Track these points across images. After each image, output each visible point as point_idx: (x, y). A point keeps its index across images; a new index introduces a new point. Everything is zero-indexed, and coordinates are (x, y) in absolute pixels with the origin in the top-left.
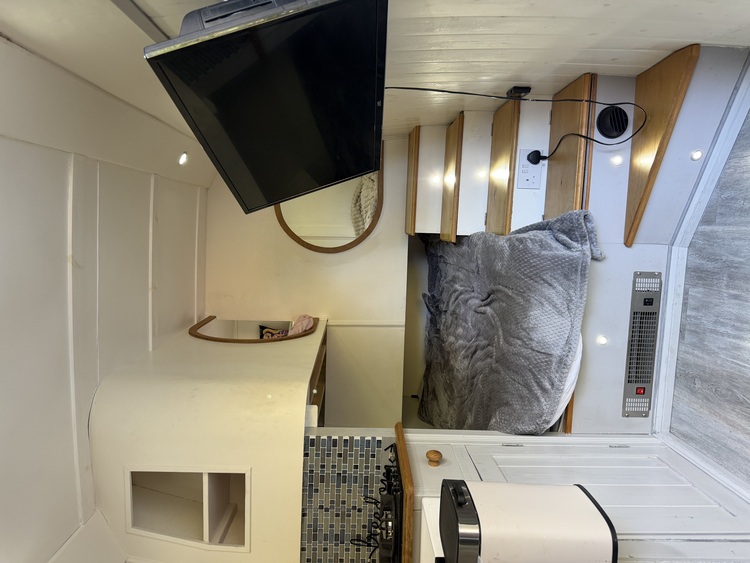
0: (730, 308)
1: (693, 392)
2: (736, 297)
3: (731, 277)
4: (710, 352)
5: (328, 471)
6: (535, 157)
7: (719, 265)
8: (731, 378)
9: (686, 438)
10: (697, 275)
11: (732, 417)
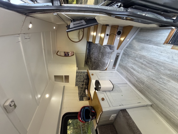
0: (127, 59)
1: (120, 67)
2: (128, 58)
3: (128, 55)
4: (123, 63)
5: (79, 75)
6: (107, 35)
7: (127, 54)
8: (125, 67)
9: (118, 71)
10: (124, 54)
11: (124, 70)
